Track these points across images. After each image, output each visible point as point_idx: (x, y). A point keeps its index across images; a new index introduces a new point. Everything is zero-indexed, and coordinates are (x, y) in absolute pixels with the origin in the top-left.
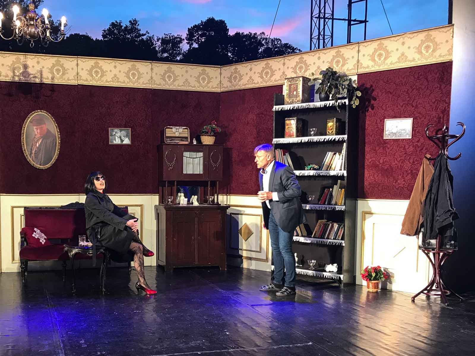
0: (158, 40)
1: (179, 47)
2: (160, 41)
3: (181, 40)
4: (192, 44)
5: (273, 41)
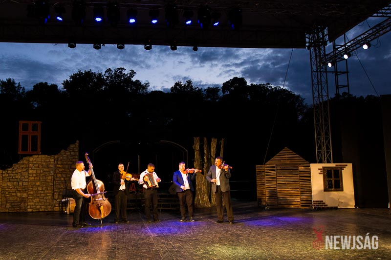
1: (217, 94)
4: (226, 92)
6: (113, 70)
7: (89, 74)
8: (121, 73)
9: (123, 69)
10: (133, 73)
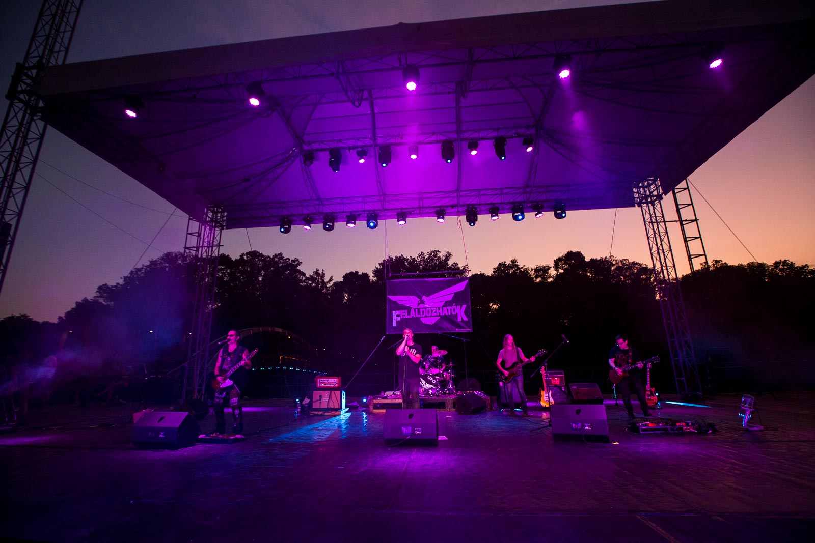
0: (532, 270)
1: (548, 273)
2: (534, 270)
3: (549, 268)
4: (558, 270)
5: (622, 261)
6: (426, 254)
7: (400, 260)
8: (435, 256)
9: (438, 251)
10: (448, 256)
